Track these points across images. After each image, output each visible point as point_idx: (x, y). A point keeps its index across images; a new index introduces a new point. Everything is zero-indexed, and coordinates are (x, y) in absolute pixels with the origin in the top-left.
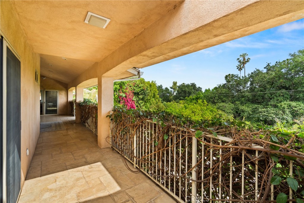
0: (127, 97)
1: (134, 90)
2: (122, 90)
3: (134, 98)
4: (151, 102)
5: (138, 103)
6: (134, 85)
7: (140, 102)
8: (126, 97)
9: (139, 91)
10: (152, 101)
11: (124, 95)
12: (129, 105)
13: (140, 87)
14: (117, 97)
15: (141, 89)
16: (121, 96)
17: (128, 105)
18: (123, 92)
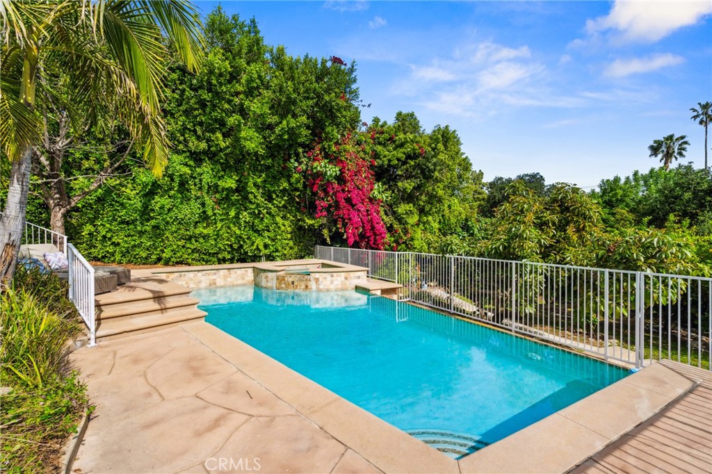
0: (345, 182)
1: (376, 155)
2: (323, 149)
3: (379, 191)
4: (447, 212)
5: (394, 213)
6: (373, 138)
7: (402, 208)
8: (340, 179)
9: (398, 160)
10: (449, 207)
11: (332, 170)
12: (356, 219)
13: (402, 145)
14: (300, 186)
15: (408, 149)
16: (320, 175)
17: (350, 219)
18: (327, 156)
